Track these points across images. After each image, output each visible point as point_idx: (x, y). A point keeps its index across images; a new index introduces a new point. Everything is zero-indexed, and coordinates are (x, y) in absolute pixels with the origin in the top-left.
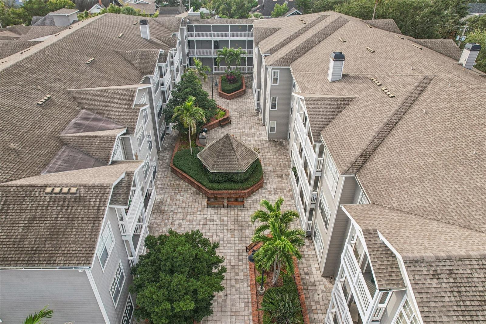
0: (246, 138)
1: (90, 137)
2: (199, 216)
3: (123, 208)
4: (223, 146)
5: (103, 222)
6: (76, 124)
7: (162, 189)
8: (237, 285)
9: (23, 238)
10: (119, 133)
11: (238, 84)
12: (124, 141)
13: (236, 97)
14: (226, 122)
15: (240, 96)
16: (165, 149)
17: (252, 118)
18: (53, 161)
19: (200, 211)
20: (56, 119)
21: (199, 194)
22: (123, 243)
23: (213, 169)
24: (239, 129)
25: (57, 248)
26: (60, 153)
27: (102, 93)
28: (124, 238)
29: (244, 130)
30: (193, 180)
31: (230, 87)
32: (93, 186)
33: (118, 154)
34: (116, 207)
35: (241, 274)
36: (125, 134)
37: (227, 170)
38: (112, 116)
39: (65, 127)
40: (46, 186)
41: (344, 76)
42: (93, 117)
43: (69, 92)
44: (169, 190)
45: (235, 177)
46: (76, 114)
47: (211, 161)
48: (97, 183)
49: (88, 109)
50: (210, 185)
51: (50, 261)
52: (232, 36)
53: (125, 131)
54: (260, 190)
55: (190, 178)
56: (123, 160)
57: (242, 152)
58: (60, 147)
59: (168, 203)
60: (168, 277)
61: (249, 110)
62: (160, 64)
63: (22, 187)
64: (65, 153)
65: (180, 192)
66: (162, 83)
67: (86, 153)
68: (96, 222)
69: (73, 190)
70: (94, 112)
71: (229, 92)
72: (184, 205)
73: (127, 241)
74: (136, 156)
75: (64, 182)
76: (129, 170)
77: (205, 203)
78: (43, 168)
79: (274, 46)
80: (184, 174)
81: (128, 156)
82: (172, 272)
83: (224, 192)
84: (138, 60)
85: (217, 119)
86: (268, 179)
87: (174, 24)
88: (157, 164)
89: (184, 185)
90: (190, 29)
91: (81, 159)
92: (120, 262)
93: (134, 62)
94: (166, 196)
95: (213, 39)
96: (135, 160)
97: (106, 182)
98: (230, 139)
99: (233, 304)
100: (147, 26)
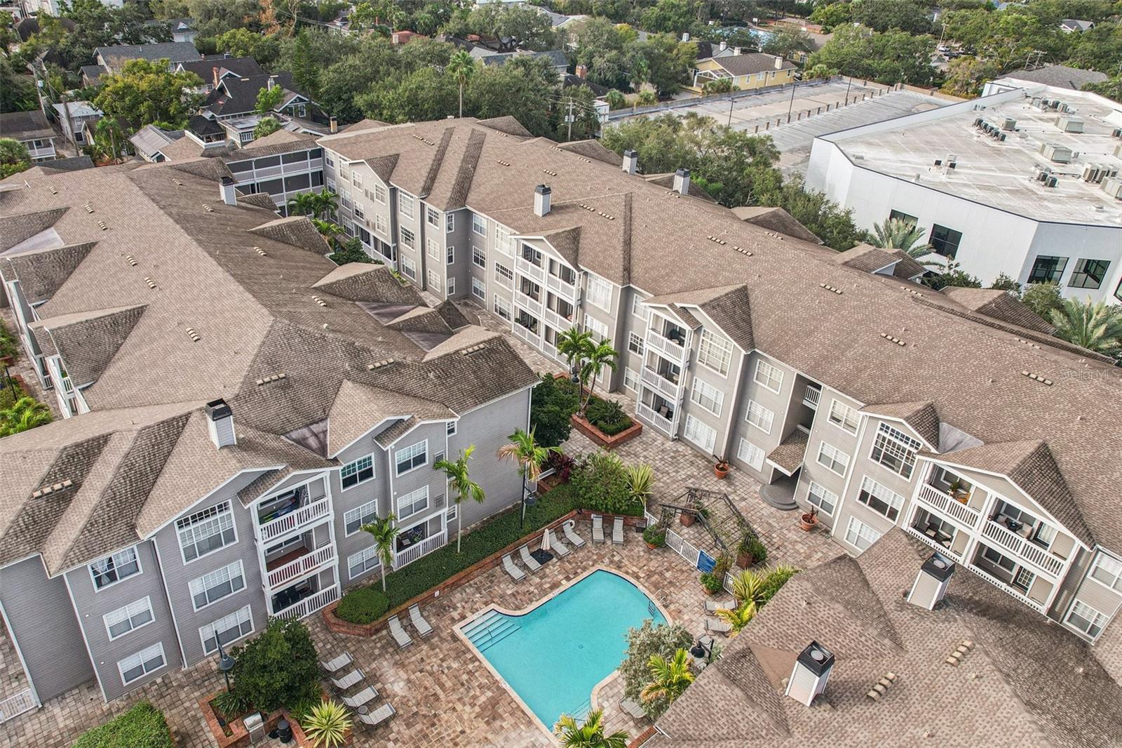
27: (354, 279)
52: (287, 170)
84: (293, 237)
93: (292, 242)
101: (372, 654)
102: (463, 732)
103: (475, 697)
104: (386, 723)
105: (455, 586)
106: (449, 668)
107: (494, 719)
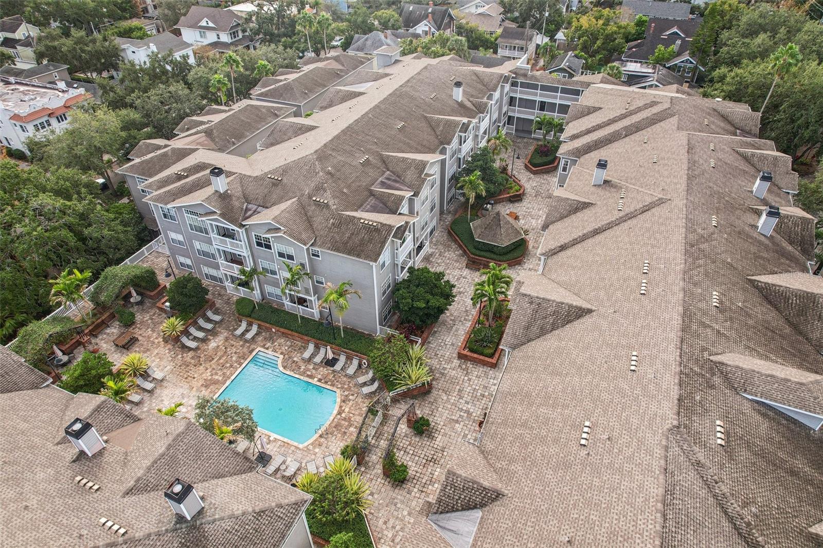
0: (530, 218)
1: (389, 194)
2: (457, 273)
3: (399, 241)
4: (492, 220)
5: (387, 245)
6: (382, 182)
7: (435, 245)
8: (465, 322)
9: (347, 243)
10: (408, 194)
11: (550, 158)
12: (411, 201)
13: (543, 173)
14: (518, 198)
15: (548, 172)
16: (450, 212)
17: (547, 199)
18: (365, 205)
19: (459, 269)
20: (370, 176)
21: (464, 256)
22: (395, 265)
23: (478, 238)
24: (528, 208)
25: (362, 251)
26: (369, 200)
27: (404, 159)
28: (396, 262)
29: (531, 210)
30: (462, 244)
31: (539, 160)
32: (385, 225)
33: (404, 209)
34: (395, 240)
35: (471, 316)
36: (412, 196)
37: (489, 241)
38: (407, 180)
39: (375, 183)
40: (361, 218)
41: (606, 182)
42: (393, 178)
43: (381, 155)
44: (441, 247)
45: (495, 249)
46: (383, 174)
47: (479, 231)
48: (388, 223)
49: (391, 172)
50: (474, 250)
51: (358, 256)
52: (561, 98)
53: (412, 194)
54: (517, 266)
55: (460, 241)
56: (407, 213)
57: (508, 229)
58: (370, 196)
59: (436, 257)
60: (415, 288)
61: (549, 190)
62: (461, 134)
63: (349, 216)
64: (372, 201)
65: (449, 251)
66: (460, 150)
67: (385, 204)
68: (383, 243)
69: (375, 224)
70: (395, 174)
71: (535, 165)
72: (448, 261)
73: (397, 264)
74: (417, 213)
75: (371, 219)
76: (408, 220)
77: (464, 264)
78: (359, 207)
79: (578, 131)
80: (456, 237)
81: (411, 212)
82: (417, 286)
83: (484, 259)
84: (441, 128)
85: (508, 194)
86: (529, 260)
87: (494, 82)
88: (437, 224)
89: (454, 246)
90: (514, 84)
91: (381, 207)
92: (390, 275)
93: (437, 130)
94: (437, 251)
95: (538, 99)
96: (416, 215)
97: (393, 224)
98: (499, 216)
99: (457, 330)
100: (461, 89)
101: (229, 327)
102: (194, 378)
103: (216, 374)
104: (190, 349)
105: (284, 335)
106: (231, 357)
107: (206, 387)
